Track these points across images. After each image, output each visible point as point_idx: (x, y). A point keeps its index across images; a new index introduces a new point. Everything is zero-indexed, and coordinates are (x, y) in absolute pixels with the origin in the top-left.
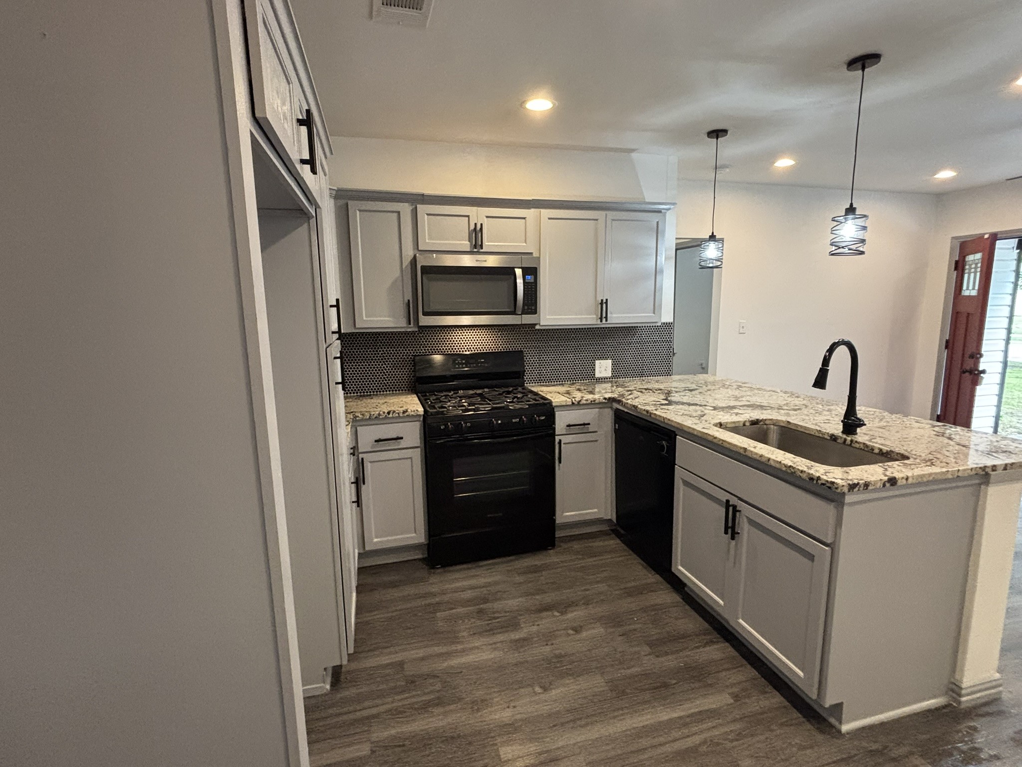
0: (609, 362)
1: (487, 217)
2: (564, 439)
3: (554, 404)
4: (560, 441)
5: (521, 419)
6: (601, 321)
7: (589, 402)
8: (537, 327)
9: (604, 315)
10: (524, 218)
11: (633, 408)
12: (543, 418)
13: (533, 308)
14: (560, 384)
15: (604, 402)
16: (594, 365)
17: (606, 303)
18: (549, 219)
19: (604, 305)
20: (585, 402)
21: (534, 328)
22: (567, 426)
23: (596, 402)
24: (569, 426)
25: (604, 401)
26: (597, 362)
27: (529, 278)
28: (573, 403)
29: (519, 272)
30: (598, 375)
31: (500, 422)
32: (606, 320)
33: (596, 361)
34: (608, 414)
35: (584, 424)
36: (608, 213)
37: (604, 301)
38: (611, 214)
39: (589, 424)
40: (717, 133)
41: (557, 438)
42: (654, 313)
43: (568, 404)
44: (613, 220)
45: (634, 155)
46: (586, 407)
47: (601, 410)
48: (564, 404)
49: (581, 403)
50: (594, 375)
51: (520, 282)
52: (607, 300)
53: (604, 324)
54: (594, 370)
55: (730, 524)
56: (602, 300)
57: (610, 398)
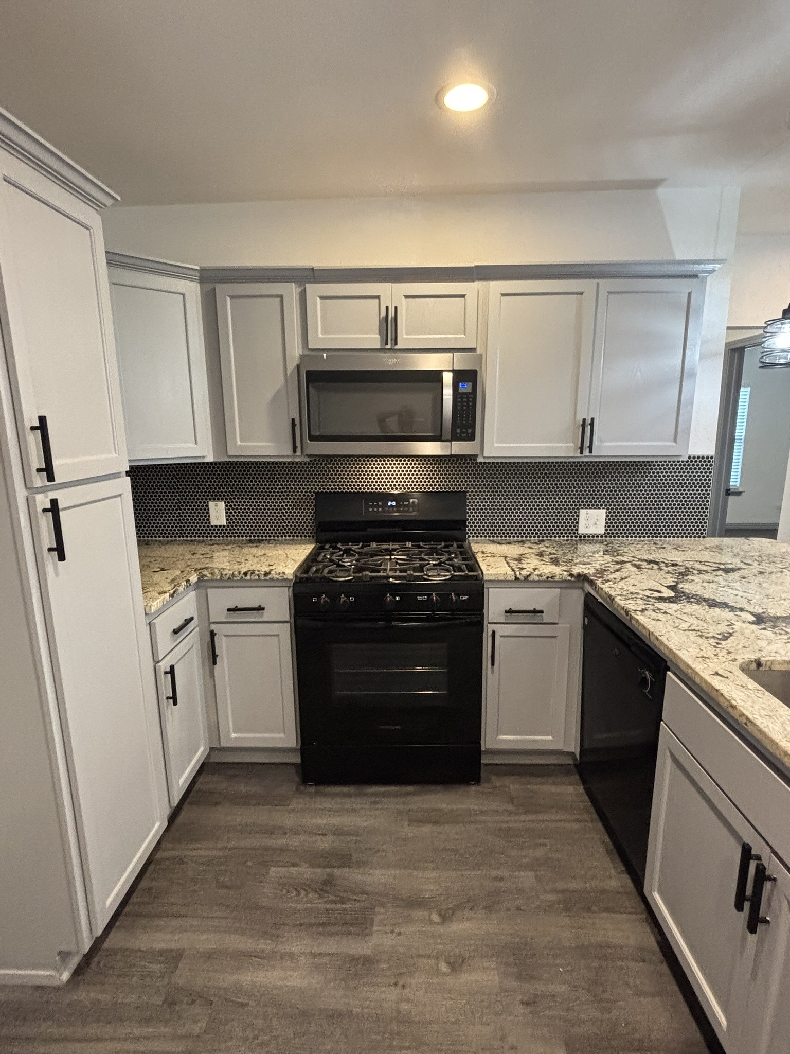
0: (603, 512)
1: (407, 297)
2: (501, 630)
3: (486, 578)
4: (494, 633)
5: (429, 595)
6: (581, 453)
7: (544, 578)
8: (480, 460)
9: (587, 443)
10: (463, 296)
11: (608, 599)
12: (465, 598)
13: (470, 431)
15: (569, 581)
16: (578, 516)
17: (592, 424)
18: (503, 295)
19: (588, 429)
20: (537, 578)
21: (475, 460)
22: (507, 612)
23: (556, 579)
24: (509, 612)
25: (569, 578)
26: (583, 512)
27: (466, 388)
28: (517, 579)
29: (448, 378)
30: (582, 530)
31: (397, 598)
32: (591, 452)
33: (580, 511)
34: (576, 598)
35: (535, 612)
36: (601, 281)
37: (589, 421)
38: (606, 285)
39: (542, 612)
41: (491, 627)
42: (675, 441)
43: (509, 578)
44: (610, 293)
45: (661, 191)
46: (537, 585)
47: (564, 591)
48: (502, 578)
49: (531, 579)
50: (577, 530)
51: (448, 393)
52: (593, 419)
53: (586, 457)
54: (577, 523)
56: (584, 420)
57: (579, 575)
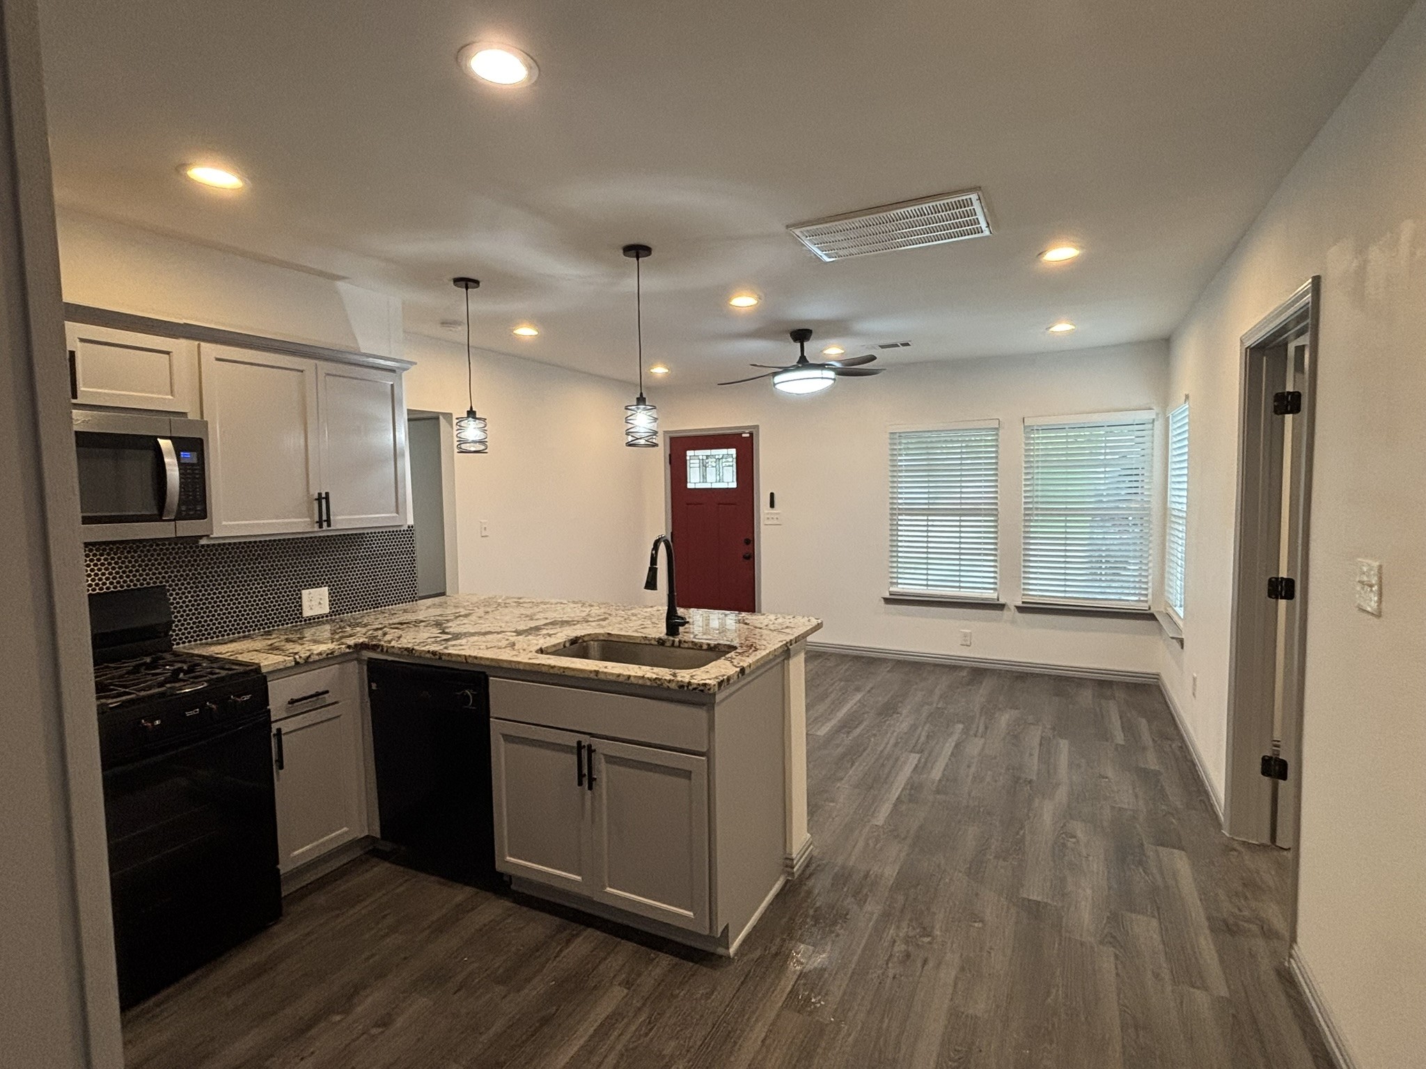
0: (325, 590)
1: (82, 340)
2: (286, 726)
3: (264, 670)
4: (279, 730)
5: (202, 707)
6: (321, 526)
7: (324, 655)
8: (203, 542)
9: (324, 517)
10: (168, 353)
11: (406, 653)
12: (247, 698)
13: (199, 508)
14: (244, 637)
15: (349, 653)
16: (300, 598)
17: (327, 498)
18: (218, 359)
19: (324, 502)
20: (317, 658)
21: (198, 542)
22: (289, 703)
23: (336, 654)
24: (292, 702)
25: (348, 650)
26: (305, 593)
27: (189, 457)
28: (297, 663)
29: (165, 444)
30: (307, 613)
31: (157, 722)
32: (329, 525)
33: (303, 592)
34: (356, 671)
35: (317, 694)
36: (320, 363)
37: (324, 495)
38: (325, 366)
39: (327, 692)
40: (466, 282)
41: (274, 727)
42: (397, 513)
43: (289, 665)
44: (328, 374)
45: (340, 285)
46: (318, 665)
47: (341, 666)
48: (281, 667)
49: (311, 660)
50: (301, 613)
51: (171, 463)
52: (327, 494)
53: (325, 532)
54: (300, 606)
55: (585, 771)
56: (320, 494)
57: (356, 645)
